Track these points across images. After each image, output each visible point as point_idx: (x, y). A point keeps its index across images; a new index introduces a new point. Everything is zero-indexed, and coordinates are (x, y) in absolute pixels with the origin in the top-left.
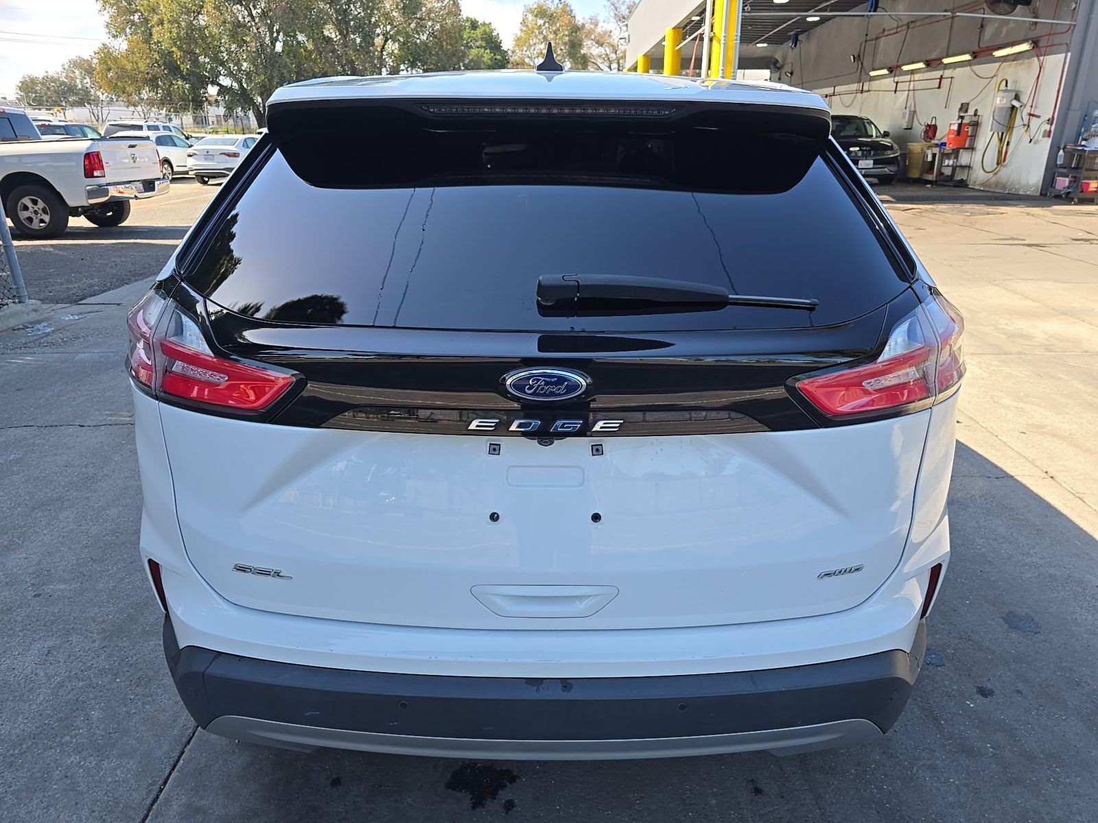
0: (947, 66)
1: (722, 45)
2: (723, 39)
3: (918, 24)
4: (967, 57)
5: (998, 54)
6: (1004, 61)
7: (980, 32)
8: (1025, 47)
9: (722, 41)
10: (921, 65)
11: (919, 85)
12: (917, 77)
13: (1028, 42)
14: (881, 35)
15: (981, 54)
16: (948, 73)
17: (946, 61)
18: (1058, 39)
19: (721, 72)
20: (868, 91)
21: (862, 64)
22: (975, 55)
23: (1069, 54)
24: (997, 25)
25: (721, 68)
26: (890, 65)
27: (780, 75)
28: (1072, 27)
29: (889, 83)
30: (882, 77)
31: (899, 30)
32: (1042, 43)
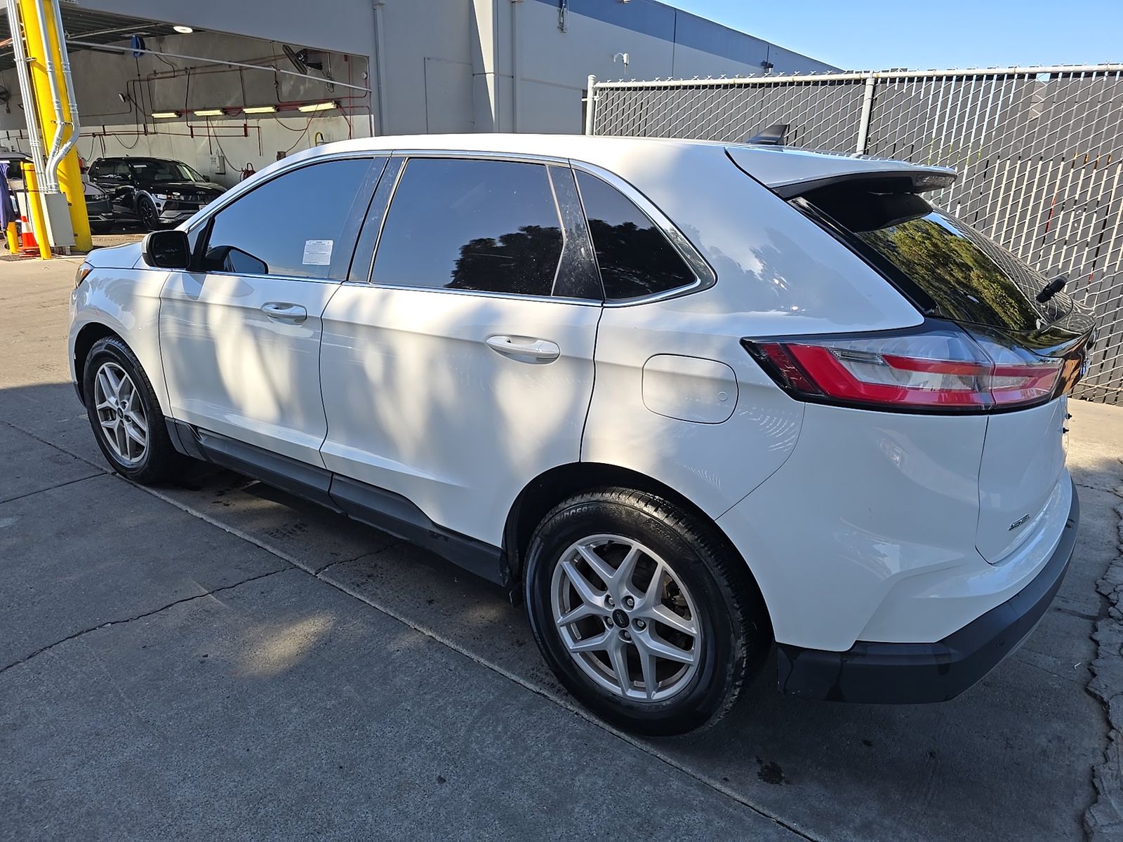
0: (247, 116)
1: (49, 74)
2: (48, 66)
3: (198, 71)
4: (271, 109)
5: (304, 109)
6: (313, 117)
7: (277, 87)
8: (329, 106)
9: (48, 69)
10: (218, 112)
11: (219, 132)
12: (215, 123)
13: (331, 102)
14: (153, 77)
15: (285, 107)
16: (251, 122)
17: (247, 111)
18: (357, 102)
19: (55, 105)
20: (155, 133)
21: (136, 104)
22: (278, 108)
23: (372, 116)
24: (292, 83)
25: (54, 100)
26: (179, 108)
27: (8, 107)
28: (368, 93)
29: (181, 126)
30: (169, 120)
31: (176, 74)
32: (344, 103)
